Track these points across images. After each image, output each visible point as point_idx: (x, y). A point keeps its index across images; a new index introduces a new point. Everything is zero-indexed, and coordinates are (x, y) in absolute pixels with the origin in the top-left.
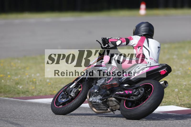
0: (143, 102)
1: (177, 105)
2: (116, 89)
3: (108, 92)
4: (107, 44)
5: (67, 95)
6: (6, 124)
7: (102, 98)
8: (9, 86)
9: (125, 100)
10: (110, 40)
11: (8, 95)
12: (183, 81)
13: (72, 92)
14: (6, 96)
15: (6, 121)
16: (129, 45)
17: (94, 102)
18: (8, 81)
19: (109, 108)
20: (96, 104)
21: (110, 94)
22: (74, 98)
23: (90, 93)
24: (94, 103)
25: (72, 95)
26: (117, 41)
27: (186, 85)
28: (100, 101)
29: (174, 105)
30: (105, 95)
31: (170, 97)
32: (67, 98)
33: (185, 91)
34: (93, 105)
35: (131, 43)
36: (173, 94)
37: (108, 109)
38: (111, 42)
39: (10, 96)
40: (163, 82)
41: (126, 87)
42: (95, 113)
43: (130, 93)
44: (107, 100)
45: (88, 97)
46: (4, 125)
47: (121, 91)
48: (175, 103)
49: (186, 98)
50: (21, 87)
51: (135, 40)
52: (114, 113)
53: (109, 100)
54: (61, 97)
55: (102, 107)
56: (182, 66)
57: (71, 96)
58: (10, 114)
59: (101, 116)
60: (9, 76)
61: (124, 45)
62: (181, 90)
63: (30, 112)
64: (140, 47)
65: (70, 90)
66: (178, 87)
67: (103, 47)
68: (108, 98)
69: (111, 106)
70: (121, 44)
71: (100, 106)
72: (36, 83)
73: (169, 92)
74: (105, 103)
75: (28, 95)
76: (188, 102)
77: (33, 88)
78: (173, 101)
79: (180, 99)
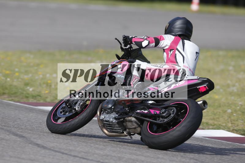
0: (173, 127)
1: (228, 130)
2: (138, 106)
3: (127, 109)
4: (130, 44)
5: (69, 108)
6: (8, 135)
7: (117, 117)
8: (15, 86)
9: (148, 122)
10: (133, 40)
11: (13, 98)
12: (239, 100)
13: (77, 104)
14: (10, 99)
15: (8, 131)
16: (159, 47)
17: (106, 121)
18: (15, 80)
19: (125, 130)
20: (109, 123)
21: (129, 112)
22: (79, 112)
23: (102, 109)
24: (106, 123)
25: (77, 109)
26: (143, 41)
27: (241, 105)
28: (114, 121)
29: (224, 130)
30: (123, 113)
31: (221, 119)
32: (70, 111)
33: (240, 113)
34: (104, 124)
35: (162, 44)
36: (224, 116)
37: (125, 132)
38: (135, 42)
39: (16, 99)
40: (201, 102)
41: (151, 104)
42: (106, 135)
43: (156, 114)
44: (124, 119)
45: (98, 113)
46: (6, 136)
47: (145, 110)
48: (226, 127)
49: (240, 122)
50: (31, 90)
51: (167, 40)
52: (131, 138)
53: (128, 120)
54: (62, 110)
55: (117, 128)
56: (239, 80)
57: (75, 109)
58: (14, 122)
59: (113, 140)
60: (17, 74)
61: (152, 47)
62: (236, 111)
63: (41, 122)
64: (172, 50)
65: (75, 102)
66: (231, 107)
67: (124, 48)
68: (125, 117)
69: (129, 129)
70: (148, 46)
71: (113, 127)
72: (51, 86)
73: (220, 113)
74: (122, 123)
75: (39, 100)
76: (243, 128)
77: (47, 92)
78: (224, 124)
79: (232, 122)
